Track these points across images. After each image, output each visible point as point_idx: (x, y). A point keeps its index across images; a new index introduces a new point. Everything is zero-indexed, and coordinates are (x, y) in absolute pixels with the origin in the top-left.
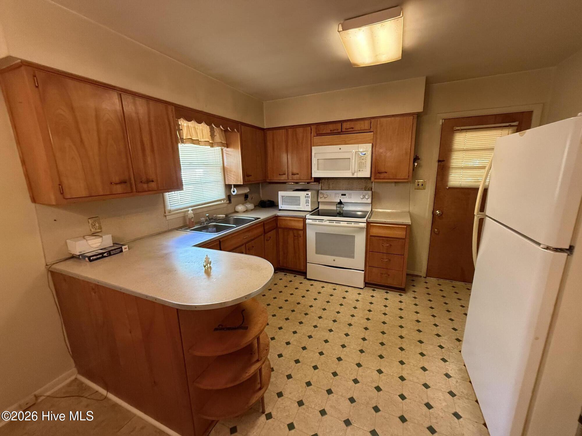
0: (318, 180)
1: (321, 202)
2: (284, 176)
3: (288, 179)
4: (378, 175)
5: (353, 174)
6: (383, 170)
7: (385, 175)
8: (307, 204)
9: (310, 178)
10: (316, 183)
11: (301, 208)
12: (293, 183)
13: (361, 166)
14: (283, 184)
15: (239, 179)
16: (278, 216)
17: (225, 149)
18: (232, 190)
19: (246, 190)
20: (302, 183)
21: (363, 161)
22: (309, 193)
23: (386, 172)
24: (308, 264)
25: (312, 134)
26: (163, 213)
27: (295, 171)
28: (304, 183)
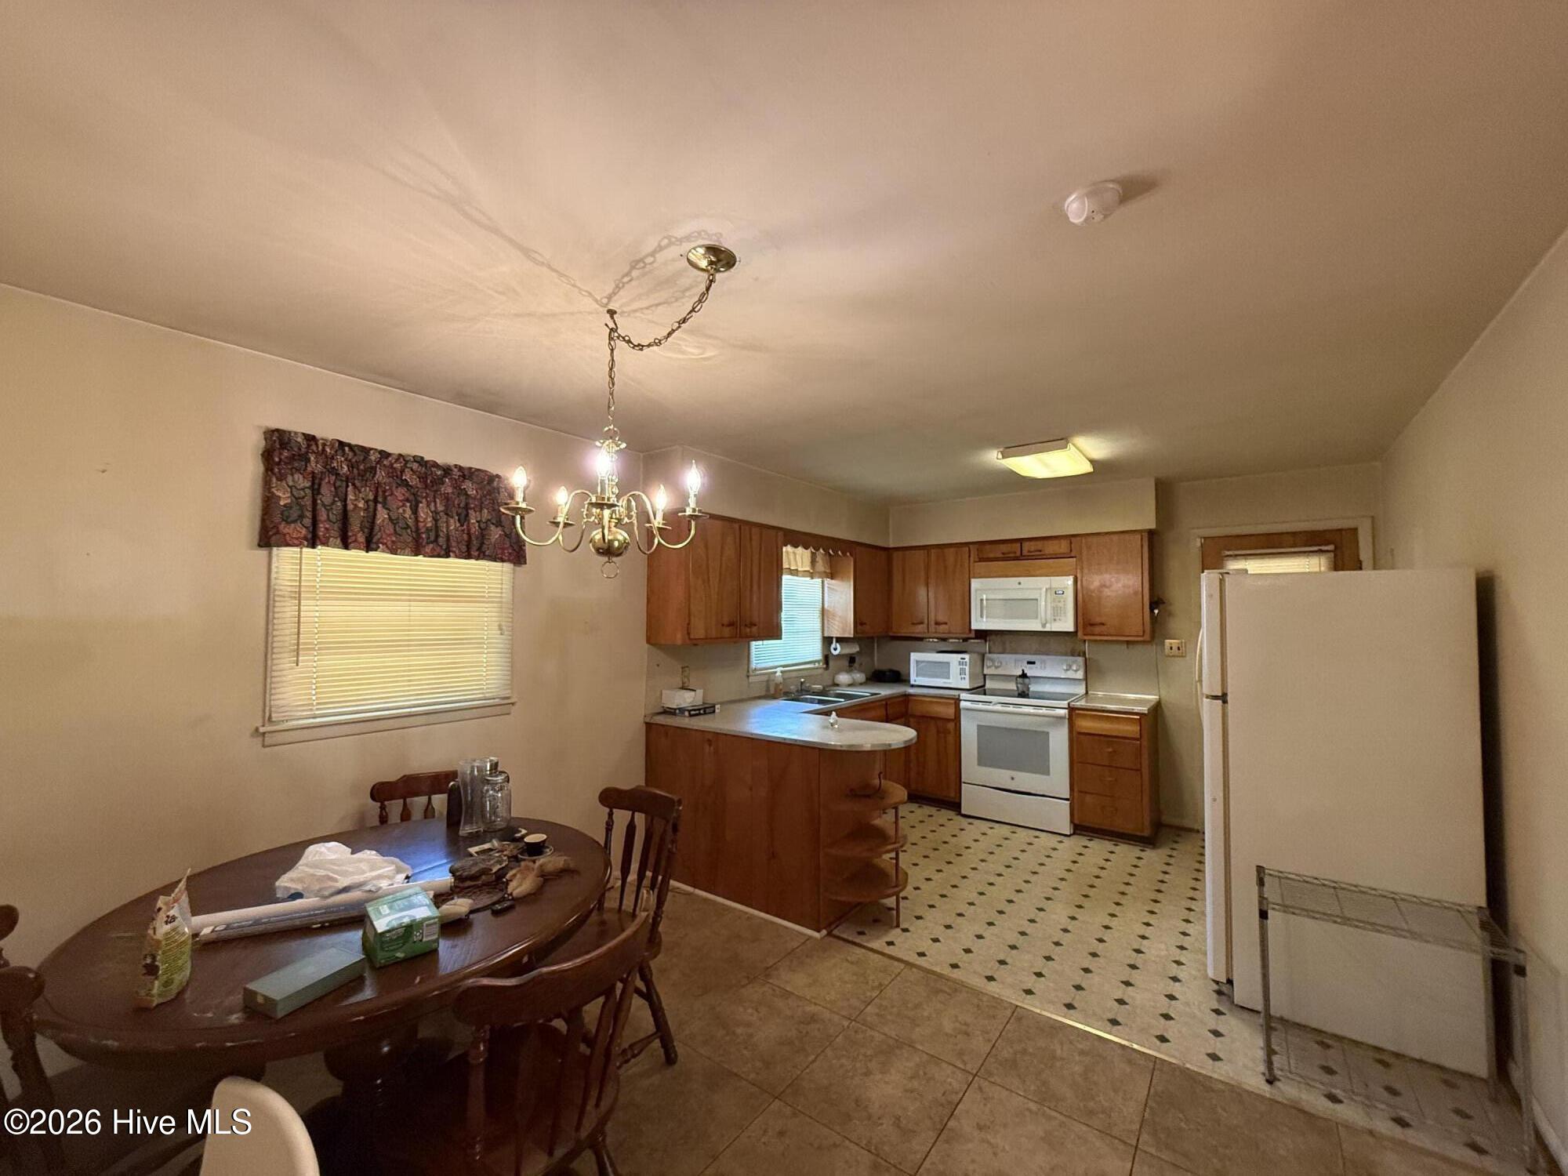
0: (982, 635)
1: (990, 675)
2: (922, 626)
3: (928, 632)
4: (1089, 629)
5: (1044, 625)
6: (1098, 620)
7: (1103, 628)
8: (963, 676)
9: (967, 631)
10: (979, 641)
11: (953, 682)
12: (936, 640)
13: (1057, 613)
14: (917, 641)
15: (848, 629)
16: (910, 695)
17: (827, 581)
18: (833, 646)
19: (854, 649)
20: (954, 640)
21: (1061, 605)
22: (967, 657)
23: (1103, 624)
24: (963, 785)
25: (972, 559)
26: (745, 673)
27: (941, 618)
28: (957, 641)
